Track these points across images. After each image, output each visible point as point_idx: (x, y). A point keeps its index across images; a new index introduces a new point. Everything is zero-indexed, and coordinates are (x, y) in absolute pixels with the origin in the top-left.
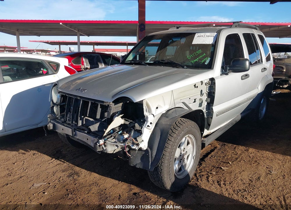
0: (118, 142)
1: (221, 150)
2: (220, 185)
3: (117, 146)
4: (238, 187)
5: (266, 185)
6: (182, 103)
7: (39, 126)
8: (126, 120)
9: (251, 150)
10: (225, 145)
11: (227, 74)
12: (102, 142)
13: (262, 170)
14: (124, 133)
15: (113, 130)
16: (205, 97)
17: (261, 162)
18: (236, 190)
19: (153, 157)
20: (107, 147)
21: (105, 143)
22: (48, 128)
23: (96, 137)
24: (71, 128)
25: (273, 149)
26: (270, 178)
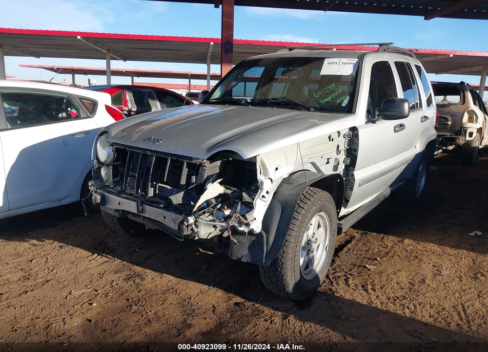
0: (217, 221)
1: (362, 241)
2: (366, 290)
3: (215, 227)
4: (393, 293)
5: (435, 290)
6: (311, 163)
7: (64, 202)
8: (227, 188)
9: (407, 241)
10: (366, 233)
11: (374, 122)
12: (191, 220)
13: (427, 270)
14: (224, 208)
15: (208, 202)
16: (342, 157)
17: (424, 259)
18: (391, 297)
19: (270, 244)
20: (199, 229)
21: (196, 221)
22: (93, 202)
23: (180, 214)
24: (135, 201)
25: (440, 240)
26: (441, 280)
